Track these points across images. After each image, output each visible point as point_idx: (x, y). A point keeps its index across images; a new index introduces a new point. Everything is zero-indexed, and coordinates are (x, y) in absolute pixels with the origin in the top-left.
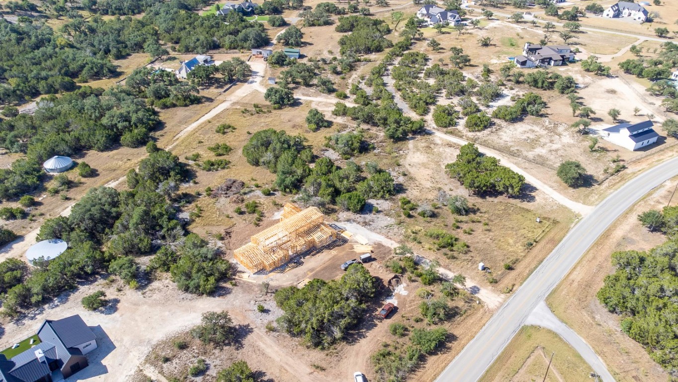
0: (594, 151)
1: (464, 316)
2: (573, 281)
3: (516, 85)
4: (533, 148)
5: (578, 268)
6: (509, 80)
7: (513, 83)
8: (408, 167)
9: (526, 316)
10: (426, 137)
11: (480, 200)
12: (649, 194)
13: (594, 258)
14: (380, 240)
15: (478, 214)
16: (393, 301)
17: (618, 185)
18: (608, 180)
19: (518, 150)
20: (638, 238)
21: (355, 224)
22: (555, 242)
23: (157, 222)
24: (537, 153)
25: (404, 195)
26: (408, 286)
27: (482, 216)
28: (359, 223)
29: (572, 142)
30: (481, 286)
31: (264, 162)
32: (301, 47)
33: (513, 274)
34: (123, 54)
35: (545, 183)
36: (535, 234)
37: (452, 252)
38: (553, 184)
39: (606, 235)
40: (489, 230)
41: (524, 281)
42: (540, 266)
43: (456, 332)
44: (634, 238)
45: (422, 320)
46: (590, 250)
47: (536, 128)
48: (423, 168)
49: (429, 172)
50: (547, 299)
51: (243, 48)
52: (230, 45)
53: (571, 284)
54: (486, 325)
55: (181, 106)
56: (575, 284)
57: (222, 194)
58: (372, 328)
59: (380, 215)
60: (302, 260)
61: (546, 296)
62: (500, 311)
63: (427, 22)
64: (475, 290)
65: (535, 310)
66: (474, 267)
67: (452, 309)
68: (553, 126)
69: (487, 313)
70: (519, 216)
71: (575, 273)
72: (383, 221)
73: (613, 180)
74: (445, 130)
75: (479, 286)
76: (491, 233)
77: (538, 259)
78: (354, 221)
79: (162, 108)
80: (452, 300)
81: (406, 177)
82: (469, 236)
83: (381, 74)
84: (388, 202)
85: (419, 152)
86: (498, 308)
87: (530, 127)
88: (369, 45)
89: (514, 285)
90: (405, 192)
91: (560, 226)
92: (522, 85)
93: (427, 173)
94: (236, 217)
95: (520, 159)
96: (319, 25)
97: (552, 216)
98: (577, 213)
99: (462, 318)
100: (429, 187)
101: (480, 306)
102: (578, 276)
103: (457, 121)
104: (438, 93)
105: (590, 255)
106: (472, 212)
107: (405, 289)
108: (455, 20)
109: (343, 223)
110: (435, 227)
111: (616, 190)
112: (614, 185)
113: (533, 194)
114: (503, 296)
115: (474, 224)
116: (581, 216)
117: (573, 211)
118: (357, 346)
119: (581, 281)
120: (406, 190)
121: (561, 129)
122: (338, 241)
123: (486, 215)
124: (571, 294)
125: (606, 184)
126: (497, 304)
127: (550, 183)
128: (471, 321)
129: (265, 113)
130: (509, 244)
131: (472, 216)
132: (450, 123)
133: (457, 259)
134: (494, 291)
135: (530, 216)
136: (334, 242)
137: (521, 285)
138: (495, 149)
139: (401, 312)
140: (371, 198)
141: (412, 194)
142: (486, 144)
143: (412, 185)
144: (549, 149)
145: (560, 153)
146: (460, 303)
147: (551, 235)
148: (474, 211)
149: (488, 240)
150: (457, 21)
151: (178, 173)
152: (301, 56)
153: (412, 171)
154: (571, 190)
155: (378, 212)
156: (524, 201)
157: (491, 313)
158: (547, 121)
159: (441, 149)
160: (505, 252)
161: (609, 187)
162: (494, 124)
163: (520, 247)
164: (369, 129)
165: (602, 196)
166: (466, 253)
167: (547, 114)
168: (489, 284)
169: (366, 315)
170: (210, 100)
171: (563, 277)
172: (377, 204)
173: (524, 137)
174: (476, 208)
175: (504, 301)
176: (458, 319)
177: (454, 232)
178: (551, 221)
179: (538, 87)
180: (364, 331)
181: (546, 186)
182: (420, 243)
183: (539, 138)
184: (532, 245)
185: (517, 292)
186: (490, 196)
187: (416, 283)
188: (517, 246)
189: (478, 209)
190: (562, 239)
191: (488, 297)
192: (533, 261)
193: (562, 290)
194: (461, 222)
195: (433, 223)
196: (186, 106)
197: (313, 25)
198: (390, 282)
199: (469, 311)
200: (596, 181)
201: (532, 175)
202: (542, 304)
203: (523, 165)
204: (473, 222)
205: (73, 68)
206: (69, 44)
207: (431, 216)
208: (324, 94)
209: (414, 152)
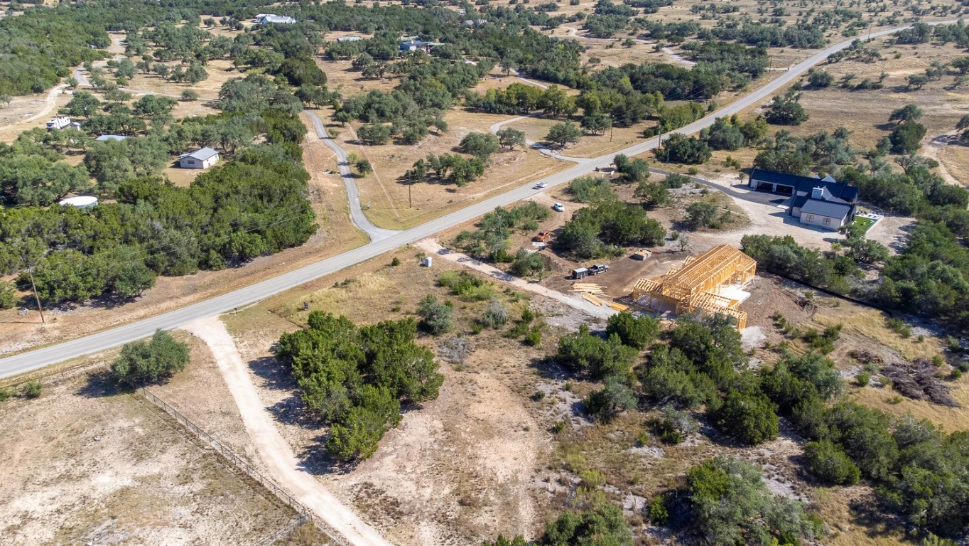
8: (531, 424)
14: (565, 297)
16: (538, 245)
22: (305, 286)
25: (535, 354)
30: (434, 255)
40: (395, 303)
42: (350, 265)
48: (493, 420)
49: (477, 410)
50: (366, 244)
64: (443, 253)
75: (438, 255)
81: (533, 393)
85: (501, 480)
90: (533, 360)
93: (481, 408)
100: (483, 374)
120: (531, 368)
134: (422, 250)
141: (517, 358)
143: (518, 375)
153: (518, 413)
159: (427, 493)
168: (425, 255)
175: (415, 242)
178: (282, 310)
184: (345, 282)
191: (431, 247)
202: (375, 241)
209: (515, 481)
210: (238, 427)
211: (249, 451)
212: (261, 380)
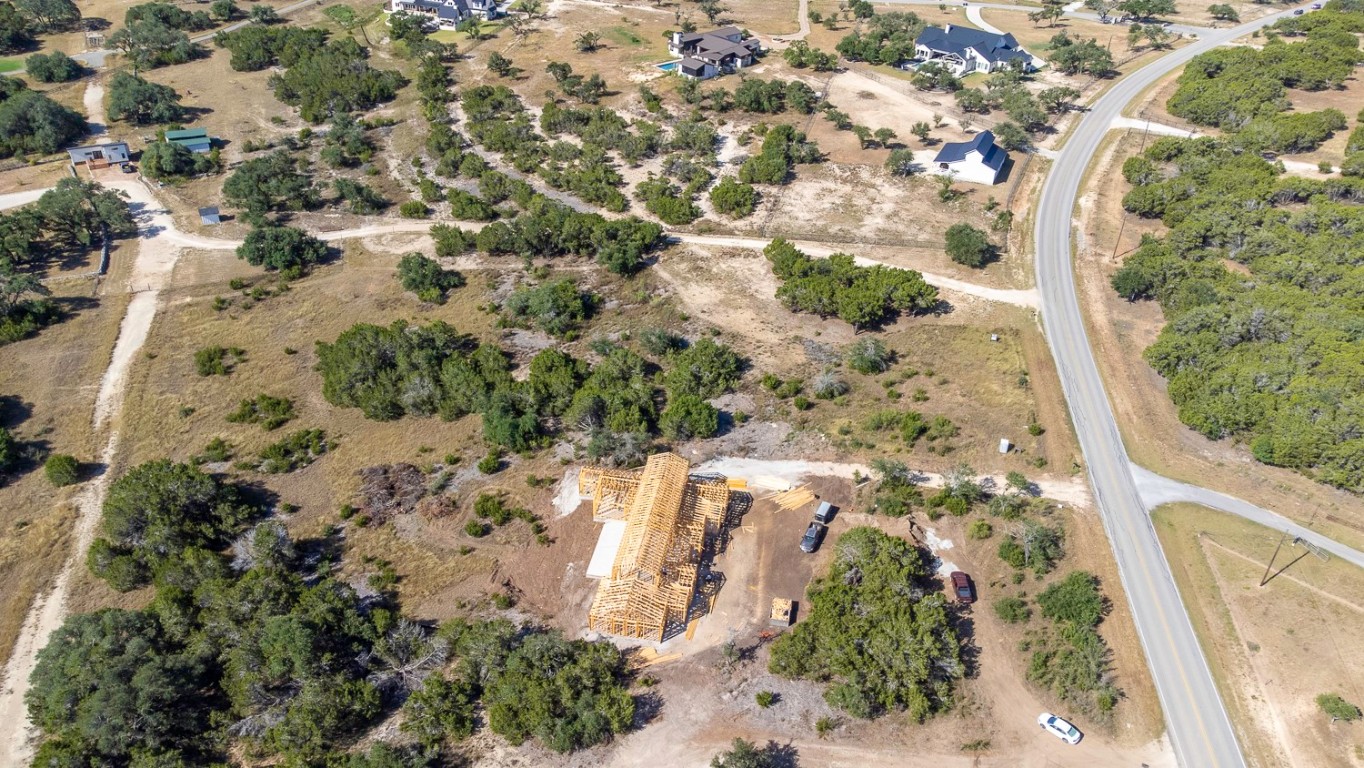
0: (946, 199)
1: (1067, 538)
2: (1128, 414)
4: (859, 220)
5: (1113, 392)
6: (706, 109)
8: (704, 316)
9: (1137, 496)
10: (672, 250)
14: (804, 470)
15: (901, 360)
16: (947, 567)
17: (1028, 245)
18: (1009, 241)
19: (841, 230)
20: (1128, 318)
21: (727, 459)
22: (1047, 364)
23: (345, 635)
24: (874, 227)
26: (937, 529)
27: (910, 362)
28: (731, 454)
29: (901, 192)
30: (1032, 478)
31: (415, 405)
33: (1051, 437)
36: (1011, 361)
37: (936, 442)
38: (949, 272)
39: (1092, 329)
41: (1078, 442)
42: (1071, 410)
43: (1086, 569)
44: (1123, 318)
45: (1022, 576)
46: (1097, 358)
47: (828, 184)
48: (730, 310)
49: (749, 313)
51: (26, 151)
53: (1130, 421)
54: (1109, 537)
56: (1135, 418)
57: (388, 508)
58: (971, 629)
59: (754, 425)
60: (714, 568)
61: (1125, 453)
62: (1100, 505)
63: (431, 19)
64: (1032, 489)
65: (1136, 482)
66: (991, 452)
67: (1043, 534)
68: (849, 173)
69: (1089, 518)
70: (960, 342)
71: (1117, 401)
72: (767, 432)
73: (1014, 238)
74: (690, 227)
76: (953, 386)
77: (1055, 399)
80: (1027, 521)
81: (723, 336)
82: (928, 404)
84: (739, 394)
85: (692, 284)
86: (1093, 502)
87: (817, 185)
88: (359, 90)
89: (1071, 456)
90: (751, 366)
91: (1026, 335)
92: (732, 113)
94: (479, 546)
95: (861, 245)
96: (178, 62)
97: (1001, 324)
98: (1024, 306)
99: (1068, 542)
100: (777, 341)
101: (1066, 510)
102: (1124, 404)
103: (694, 205)
104: (606, 161)
105: (1106, 366)
106: (890, 360)
107: (941, 536)
109: (705, 466)
110: (862, 410)
111: (1033, 252)
112: (1023, 246)
113: (939, 297)
114: (1077, 480)
115: (913, 379)
116: (1033, 310)
117: (1017, 305)
118: (985, 674)
119: (1134, 409)
121: (865, 176)
122: (739, 505)
123: (915, 358)
124: (1145, 435)
125: (1012, 248)
126: (1084, 496)
127: (942, 271)
128: (1085, 541)
129: (275, 294)
130: (996, 394)
131: (896, 367)
132: (692, 213)
133: (954, 449)
134: (1056, 478)
135: (972, 335)
136: (729, 508)
137: (1081, 451)
138: (808, 240)
139: (978, 578)
141: (766, 364)
143: (748, 348)
144: (882, 214)
145: (903, 216)
146: (1039, 521)
147: (1032, 354)
148: (892, 358)
149: (960, 399)
152: (215, 144)
154: (981, 273)
155: (745, 419)
156: (939, 314)
157: (1093, 514)
158: (834, 167)
159: (723, 266)
160: (1005, 408)
161: (1021, 252)
162: (761, 195)
163: (1016, 392)
164: (548, 266)
165: (1026, 269)
166: (956, 434)
167: (823, 155)
170: (86, 302)
171: (1112, 414)
172: (727, 405)
173: (827, 204)
174: (887, 351)
176: (1065, 546)
177: (900, 406)
179: (761, 112)
180: (964, 641)
182: (871, 446)
183: (850, 200)
185: (1088, 465)
186: (887, 324)
187: (946, 518)
188: (1009, 391)
189: (893, 352)
190: (1051, 356)
194: (892, 384)
195: (854, 404)
199: (1064, 527)
200: (997, 248)
204: (908, 377)
209: (683, 285)
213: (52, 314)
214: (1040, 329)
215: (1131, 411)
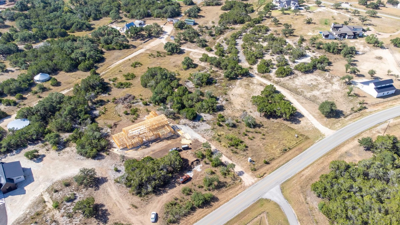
0: (350, 96)
1: (228, 188)
2: (303, 175)
3: (317, 50)
4: (312, 91)
5: (310, 168)
6: (314, 47)
7: (316, 48)
8: (231, 96)
9: (265, 193)
10: (249, 78)
11: (265, 120)
12: (375, 126)
13: (322, 163)
14: (198, 138)
15: (262, 128)
16: (190, 174)
17: (357, 119)
18: (352, 115)
19: (302, 91)
20: (355, 154)
21: (188, 127)
22: (301, 150)
23: (78, 115)
24: (313, 94)
25: (222, 113)
26: (203, 166)
27: (263, 130)
28: (190, 126)
29: (339, 88)
30: (246, 171)
31: (149, 86)
32: (197, 18)
33: (268, 166)
34: (98, 17)
35: (310, 113)
36: (291, 144)
37: (236, 150)
38: (316, 115)
39: (336, 149)
40: (264, 139)
41: (273, 172)
42: (287, 163)
43: (219, 197)
44: (353, 153)
45: (202, 187)
46: (321, 157)
47: (319, 78)
48: (239, 97)
49: (242, 100)
50: (282, 184)
51: (164, 17)
52: (157, 15)
53: (301, 177)
54: (238, 195)
55: (117, 50)
56: (304, 177)
57: (121, 102)
58: (173, 188)
59: (204, 123)
60: (150, 144)
61: (282, 182)
62: (250, 188)
63: (277, 6)
64: (241, 173)
65: (271, 190)
66: (246, 159)
67: (223, 183)
68: (330, 77)
69: (242, 188)
70: (286, 132)
71: (306, 170)
72: (204, 126)
73: (355, 115)
74: (262, 75)
75: (244, 171)
76: (264, 141)
77: (287, 159)
78: (188, 125)
79: (107, 50)
80: (225, 178)
81: (227, 102)
82: (250, 141)
83: (236, 37)
84: (211, 116)
85: (241, 88)
86: (250, 186)
87: (315, 77)
88: (236, 19)
89: (265, 173)
90: (223, 111)
91: (309, 141)
92: (321, 50)
93: (241, 100)
94: (123, 116)
95: (301, 97)
96: (213, 5)
97: (306, 134)
98: (323, 134)
99: (226, 189)
100: (238, 109)
101: (240, 183)
102: (307, 173)
103: (272, 70)
104: (266, 52)
105: (321, 161)
106: (258, 126)
107: (201, 168)
108: (295, 6)
109: (181, 125)
110: (232, 133)
111: (354, 122)
112: (354, 118)
113: (300, 119)
114: (256, 179)
115: (257, 134)
116: (325, 135)
117: (321, 132)
118: (160, 197)
119: (308, 176)
120: (225, 109)
121: (335, 80)
122: (174, 136)
123: (266, 130)
124: (299, 183)
125: (349, 117)
126: (251, 183)
127: (314, 113)
128: (231, 192)
129: (162, 57)
130: (272, 148)
131: (257, 129)
132: (266, 71)
133: (238, 153)
134: (252, 175)
135: (293, 133)
136: (172, 136)
137: (269, 174)
138: (288, 89)
139: (193, 181)
140: (203, 112)
141: (227, 112)
142: (283, 86)
143: (229, 107)
144: (322, 92)
145: (328, 95)
146: (229, 180)
147: (301, 146)
148: (260, 126)
149: (261, 144)
150: (296, 7)
151: (101, 88)
152: (195, 24)
153: (232, 98)
154: (325, 119)
155: (203, 121)
156: (293, 123)
157: (245, 188)
158: (328, 74)
159: (255, 87)
160: (268, 153)
161: (350, 120)
162: (294, 74)
163: (279, 151)
164: (217, 71)
165: (343, 125)
166: (244, 151)
167: (330, 70)
168: (250, 171)
169: (172, 180)
170: (135, 47)
171: (297, 172)
172: (205, 116)
173: (310, 83)
174: (261, 124)
175: (255, 182)
176: (224, 189)
177: (243, 137)
178: (305, 137)
179: (330, 52)
180: (167, 189)
181: (311, 116)
182: (220, 142)
183: (319, 85)
184: (286, 150)
185: (265, 178)
186: (273, 118)
187: (209, 165)
188: (277, 150)
189: (263, 125)
190: (307, 149)
191: (247, 178)
192: (283, 160)
193: (294, 180)
194: (249, 132)
195: (232, 131)
196: (120, 49)
197: (209, 5)
198: (192, 163)
199: (232, 186)
200: (344, 115)
201: (305, 107)
202: (278, 187)
203: (301, 101)
204: (256, 133)
205: (68, 24)
206: (70, 11)
207: (232, 127)
208: (200, 48)
209: (238, 87)
210: (297, 100)
211: (292, 95)
212: (298, 111)
213: (127, 47)
214: (316, 141)
215: (305, 175)
